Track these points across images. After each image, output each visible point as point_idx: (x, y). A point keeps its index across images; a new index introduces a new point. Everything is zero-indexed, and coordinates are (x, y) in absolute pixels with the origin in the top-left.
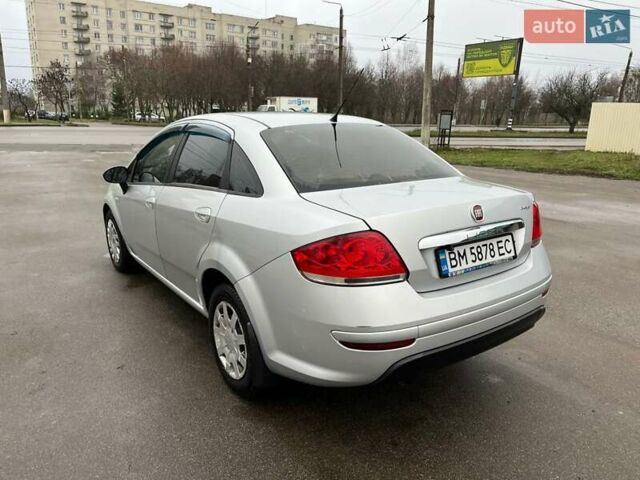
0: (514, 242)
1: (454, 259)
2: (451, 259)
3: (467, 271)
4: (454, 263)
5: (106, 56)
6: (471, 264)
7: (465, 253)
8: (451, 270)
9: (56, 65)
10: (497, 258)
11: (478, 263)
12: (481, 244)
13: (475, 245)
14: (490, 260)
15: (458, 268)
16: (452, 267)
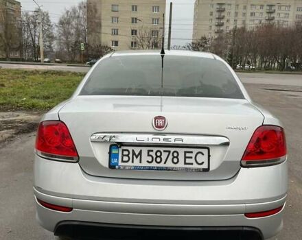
0: (209, 156)
1: (128, 155)
2: (123, 155)
3: (136, 168)
4: (126, 159)
5: (230, 32)
6: (145, 164)
7: (140, 153)
8: (120, 164)
9: (204, 38)
10: (181, 165)
11: (154, 164)
12: (162, 149)
13: (155, 149)
14: (170, 164)
15: (130, 163)
16: (123, 161)
